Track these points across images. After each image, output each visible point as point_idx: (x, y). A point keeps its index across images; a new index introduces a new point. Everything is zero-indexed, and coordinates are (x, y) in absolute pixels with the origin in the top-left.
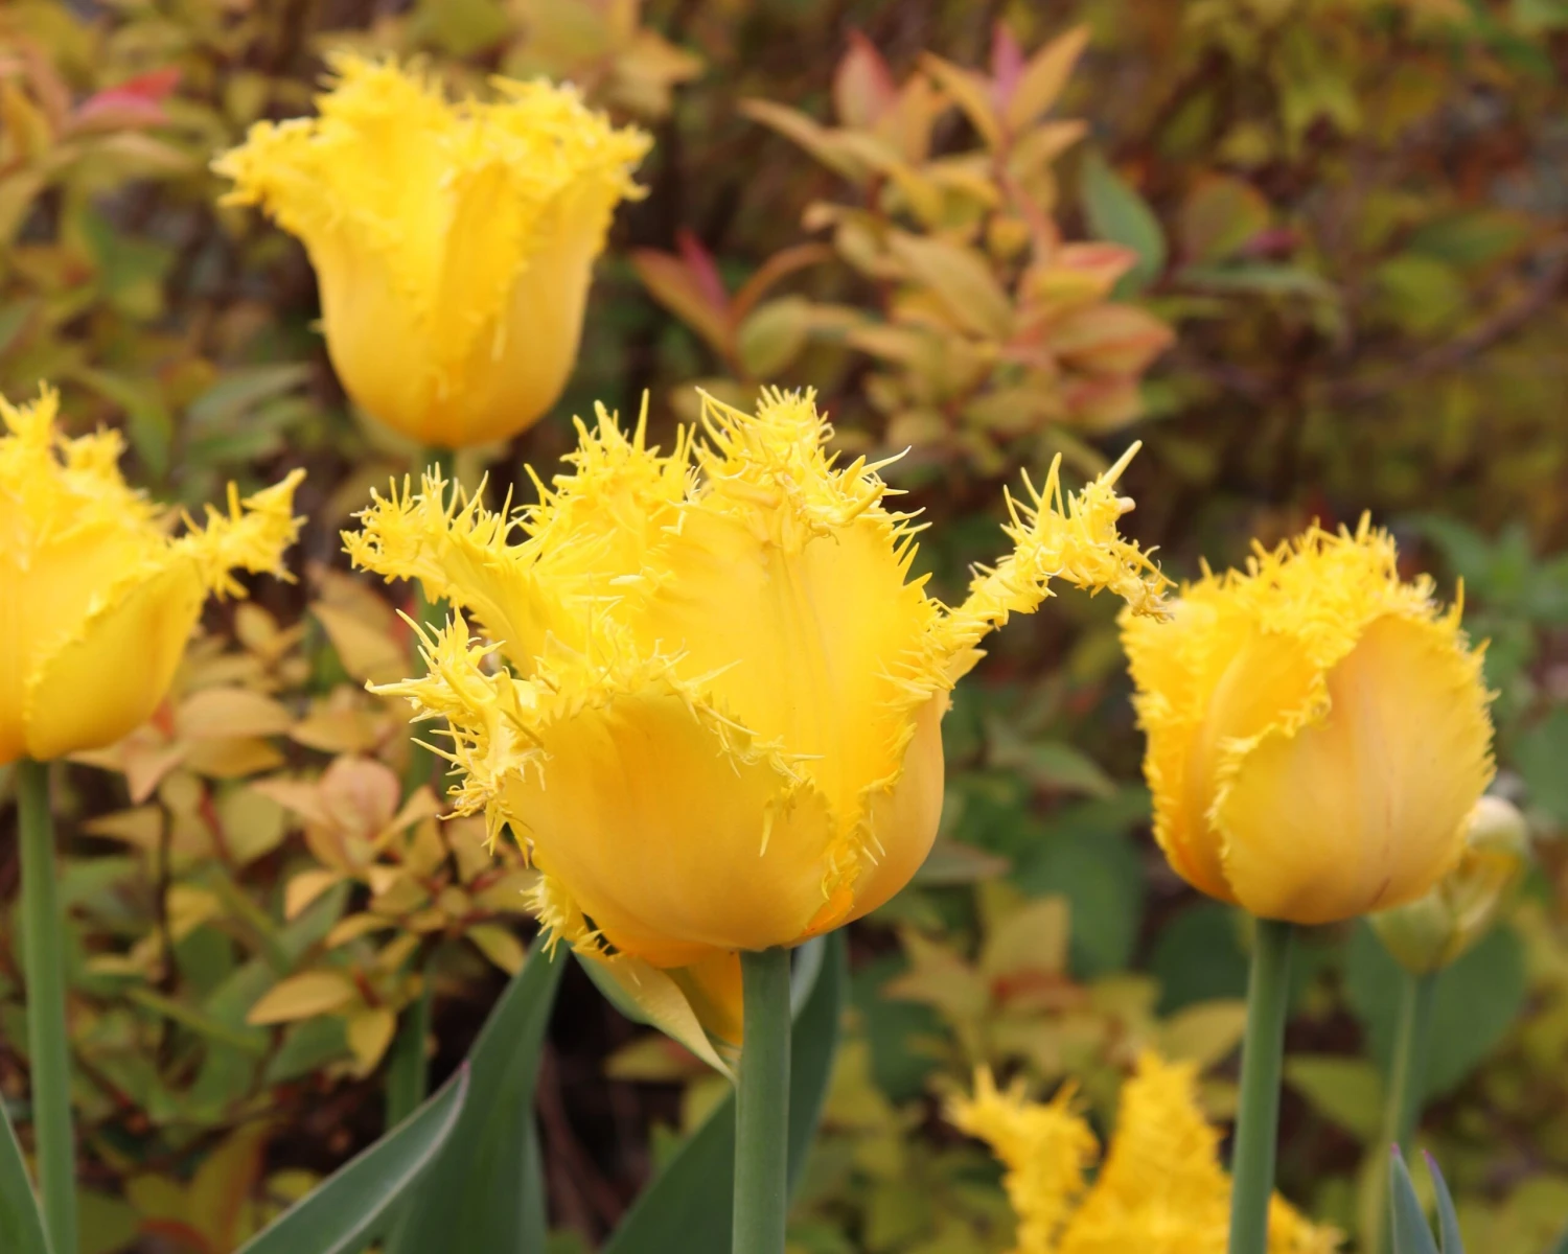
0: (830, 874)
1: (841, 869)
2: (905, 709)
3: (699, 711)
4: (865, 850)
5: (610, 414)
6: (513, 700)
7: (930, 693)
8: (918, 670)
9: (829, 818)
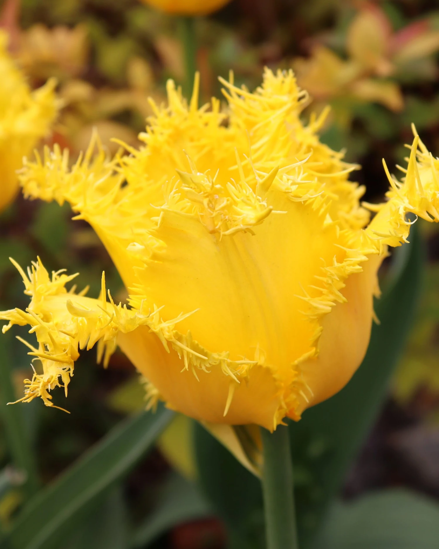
0: (281, 408)
1: (288, 404)
2: (315, 317)
3: (170, 343)
4: (302, 393)
5: (176, 88)
6: (49, 338)
7: (330, 308)
8: (325, 291)
9: (275, 380)
